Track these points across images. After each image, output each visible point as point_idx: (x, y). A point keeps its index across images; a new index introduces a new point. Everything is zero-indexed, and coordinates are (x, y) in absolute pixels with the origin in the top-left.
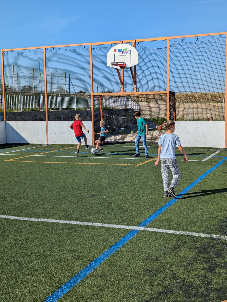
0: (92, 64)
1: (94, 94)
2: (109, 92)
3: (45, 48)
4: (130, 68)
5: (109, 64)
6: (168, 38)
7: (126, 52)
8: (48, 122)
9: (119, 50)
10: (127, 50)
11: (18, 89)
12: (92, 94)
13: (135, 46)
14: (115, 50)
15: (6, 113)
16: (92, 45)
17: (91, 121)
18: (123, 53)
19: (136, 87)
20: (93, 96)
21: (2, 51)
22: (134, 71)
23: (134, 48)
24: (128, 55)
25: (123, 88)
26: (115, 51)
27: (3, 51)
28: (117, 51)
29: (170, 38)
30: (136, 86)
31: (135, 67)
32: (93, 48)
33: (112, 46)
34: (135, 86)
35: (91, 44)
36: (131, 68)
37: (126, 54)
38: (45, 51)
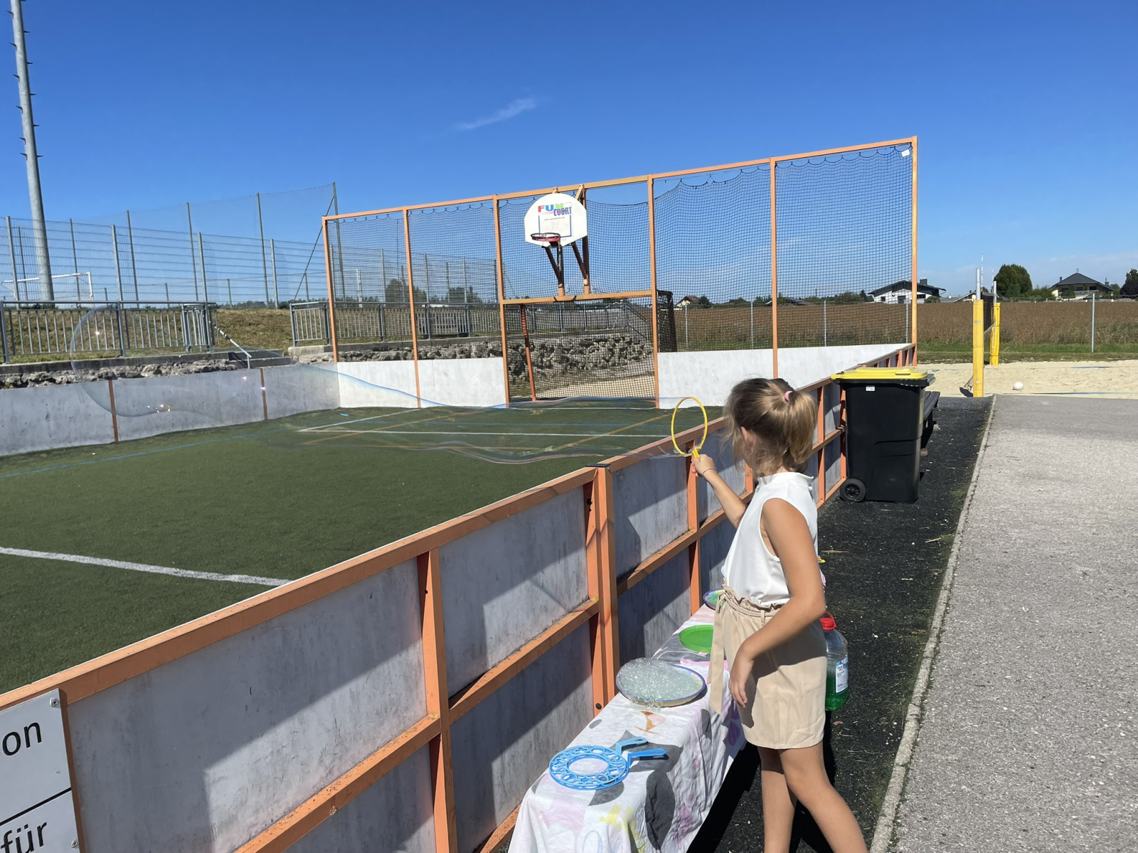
1: (508, 302)
3: (407, 211)
4: (573, 243)
5: (529, 239)
6: (651, 177)
7: (564, 211)
8: (419, 361)
9: (547, 207)
10: (565, 207)
12: (502, 302)
13: (582, 199)
14: (540, 209)
16: (498, 201)
17: (501, 358)
18: (556, 213)
19: (589, 284)
20: (505, 305)
21: (324, 219)
22: (583, 252)
23: (579, 203)
24: (567, 216)
26: (540, 211)
27: (326, 221)
28: (544, 210)
29: (654, 176)
30: (589, 281)
32: (500, 206)
33: (534, 199)
34: (585, 282)
35: (496, 198)
37: (563, 216)
38: (407, 216)
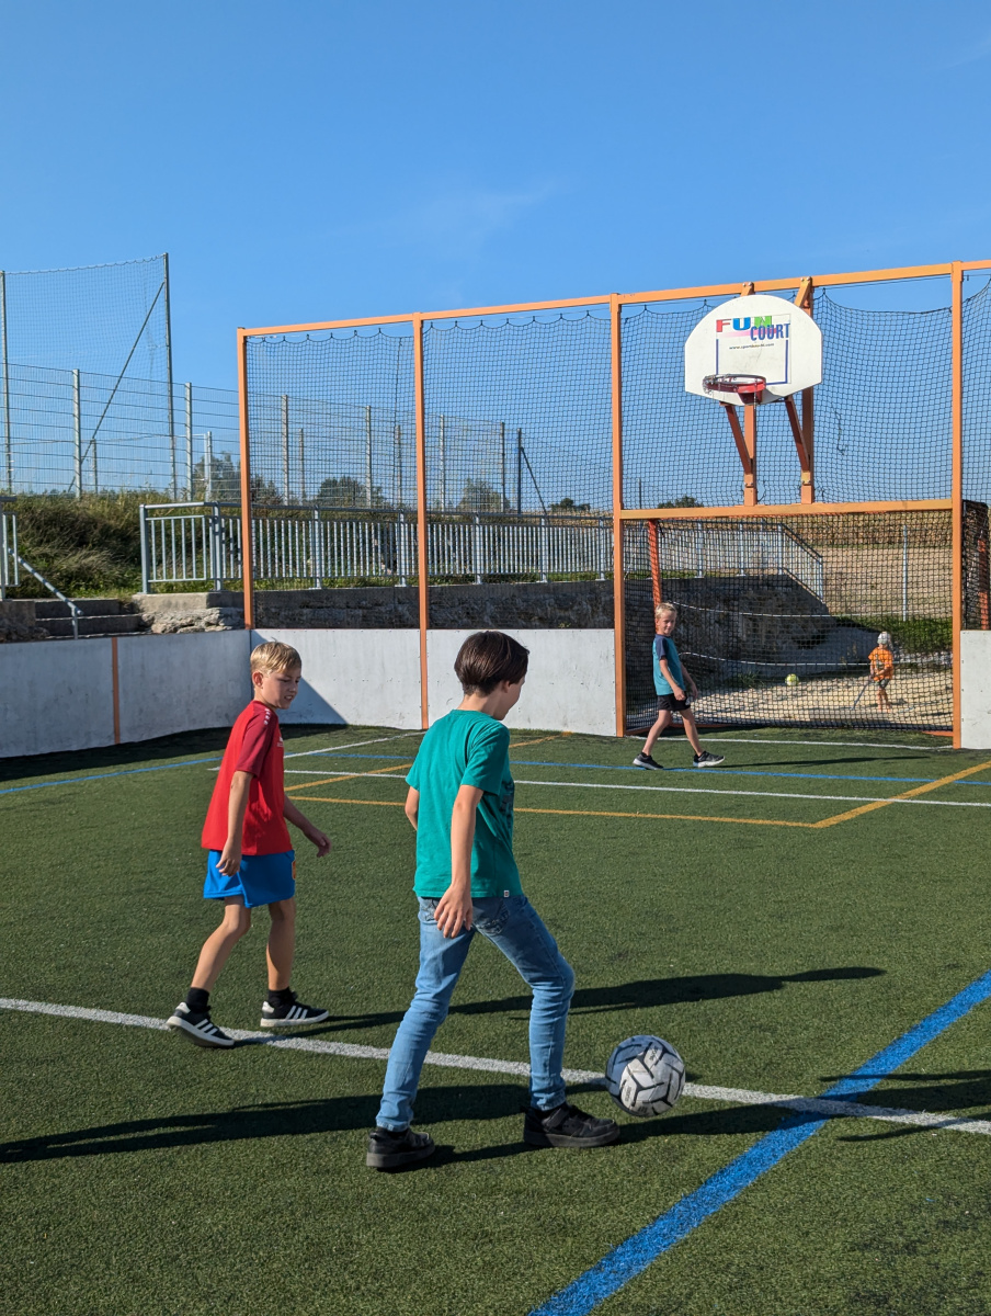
0: (620, 386)
1: (627, 515)
2: (688, 502)
3: (422, 322)
4: (786, 398)
5: (694, 384)
6: (958, 267)
7: (769, 330)
8: (429, 632)
9: (736, 323)
10: (775, 323)
11: (304, 495)
12: (618, 515)
13: (808, 303)
14: (720, 325)
15: (255, 597)
16: (620, 306)
17: (611, 631)
18: (756, 336)
19: (811, 483)
20: (622, 520)
21: (240, 334)
22: (802, 412)
23: (804, 315)
24: (779, 342)
25: (754, 486)
26: (719, 329)
27: (245, 338)
28: (729, 329)
29: (966, 266)
30: (812, 477)
31: (808, 394)
32: (623, 316)
33: (707, 304)
34: (806, 477)
35: (615, 301)
36: (788, 401)
37: (770, 341)
38: (422, 334)
